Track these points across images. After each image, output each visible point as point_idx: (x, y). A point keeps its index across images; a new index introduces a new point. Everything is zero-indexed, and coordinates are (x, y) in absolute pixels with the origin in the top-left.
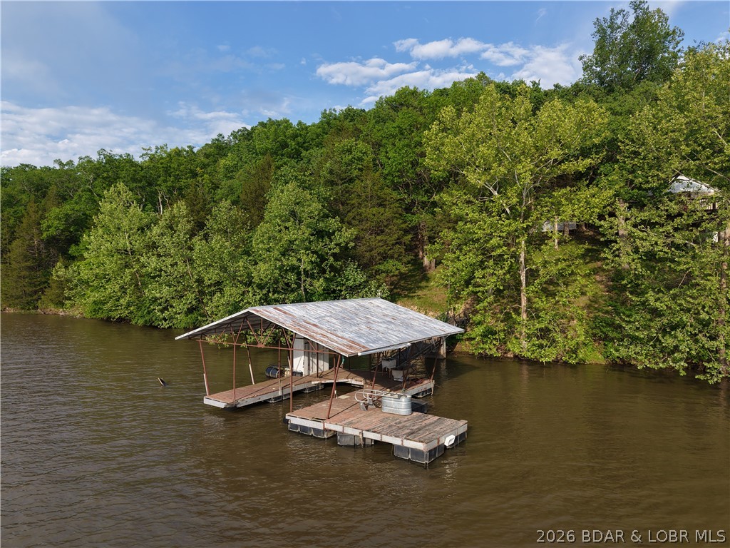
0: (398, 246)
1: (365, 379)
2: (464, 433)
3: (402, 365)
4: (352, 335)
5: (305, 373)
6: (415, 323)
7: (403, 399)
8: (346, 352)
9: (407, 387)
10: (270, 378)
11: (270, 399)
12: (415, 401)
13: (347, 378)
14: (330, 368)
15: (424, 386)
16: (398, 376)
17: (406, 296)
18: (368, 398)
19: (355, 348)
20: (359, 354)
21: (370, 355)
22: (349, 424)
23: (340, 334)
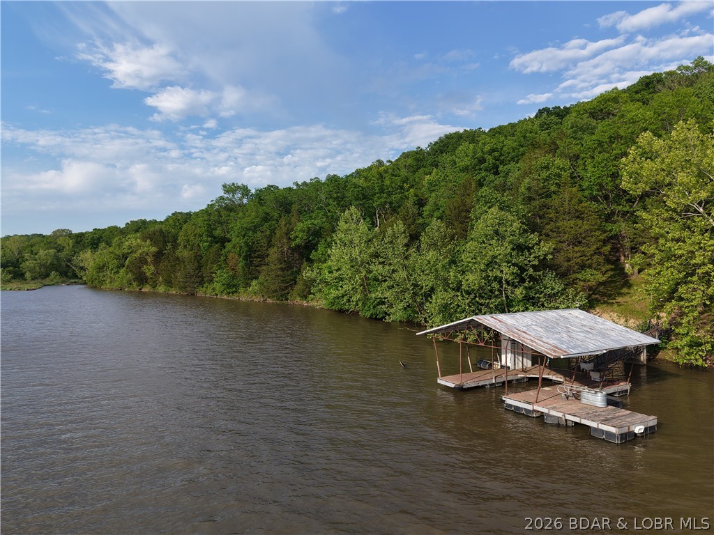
0: (596, 256)
1: (565, 376)
2: (654, 426)
3: (599, 367)
4: (555, 342)
5: (512, 368)
6: (612, 333)
7: (599, 394)
8: (551, 355)
9: (604, 386)
10: (481, 369)
11: (486, 385)
12: (611, 398)
13: (548, 374)
14: (532, 365)
15: (621, 387)
16: (595, 376)
17: (605, 302)
18: (569, 391)
19: (558, 352)
20: (562, 357)
21: (570, 358)
22: (554, 408)
23: (545, 340)
